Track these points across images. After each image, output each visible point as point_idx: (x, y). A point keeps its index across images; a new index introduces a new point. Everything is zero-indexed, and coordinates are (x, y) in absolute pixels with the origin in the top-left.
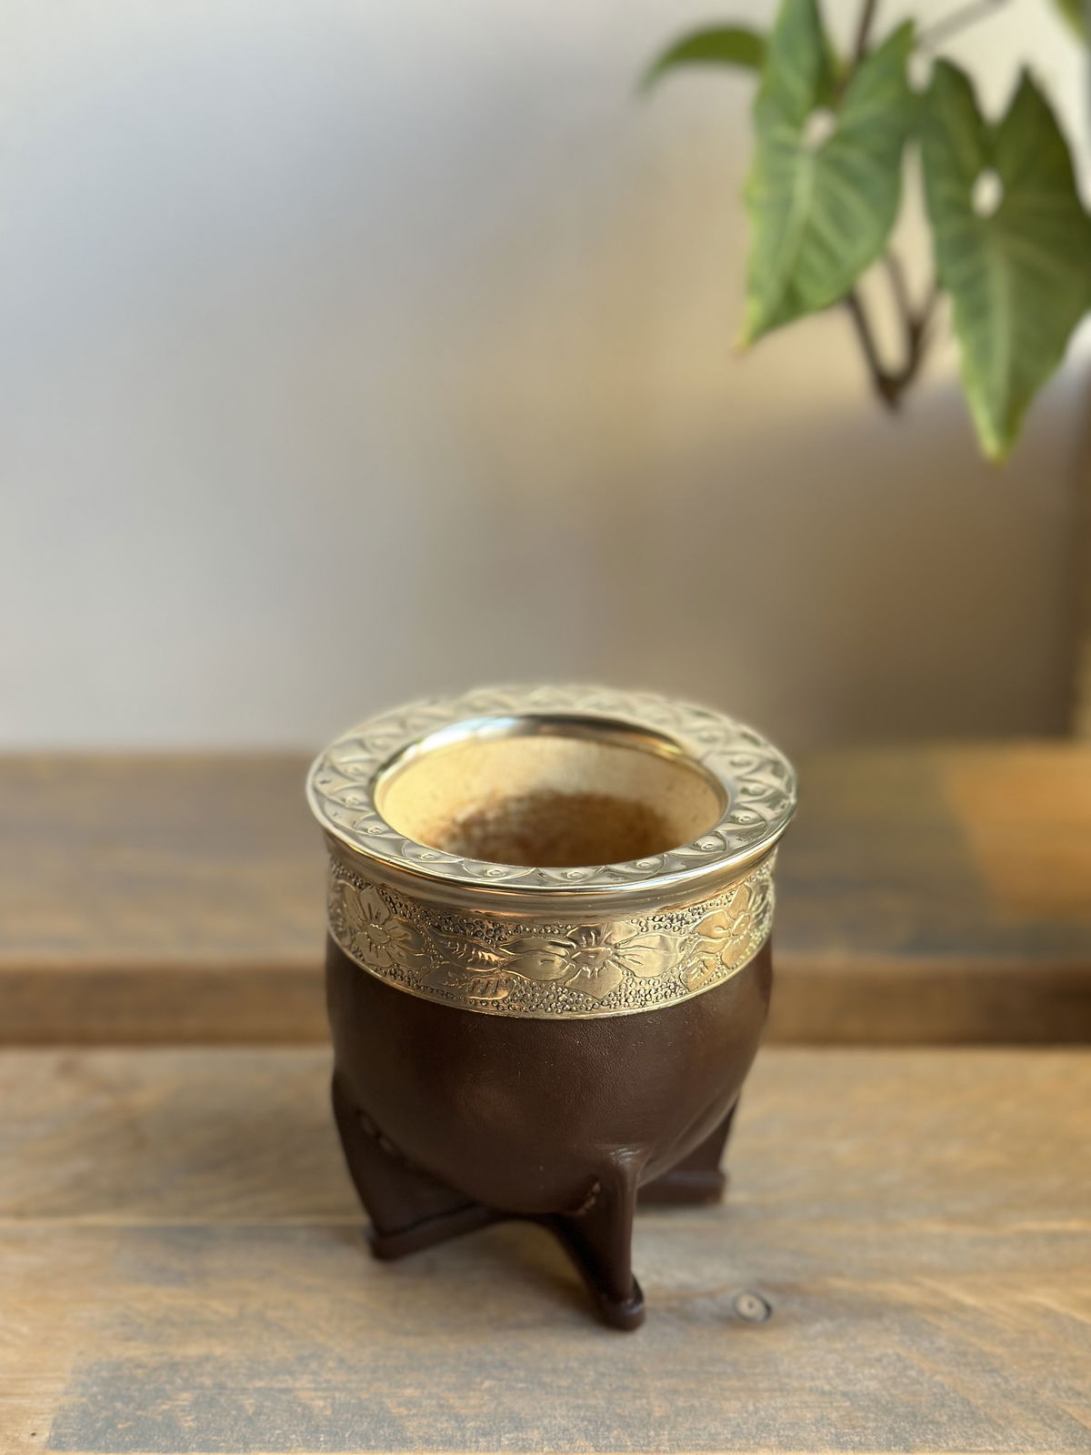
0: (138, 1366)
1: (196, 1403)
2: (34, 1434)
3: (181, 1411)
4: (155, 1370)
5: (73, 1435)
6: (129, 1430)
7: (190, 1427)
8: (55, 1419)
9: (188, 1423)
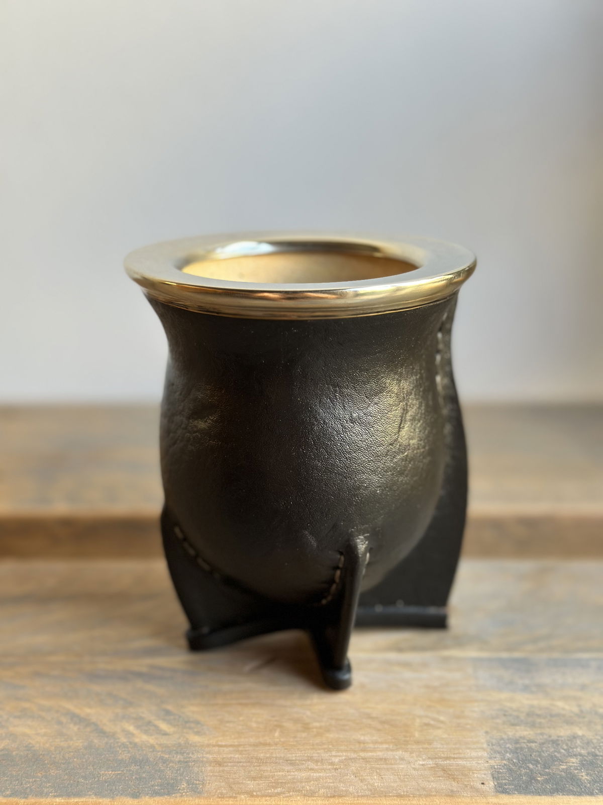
0: (530, 741)
1: (582, 765)
2: (483, 784)
3: (576, 769)
4: (543, 744)
5: (510, 784)
6: (547, 781)
7: (587, 780)
8: (492, 775)
9: (584, 776)
